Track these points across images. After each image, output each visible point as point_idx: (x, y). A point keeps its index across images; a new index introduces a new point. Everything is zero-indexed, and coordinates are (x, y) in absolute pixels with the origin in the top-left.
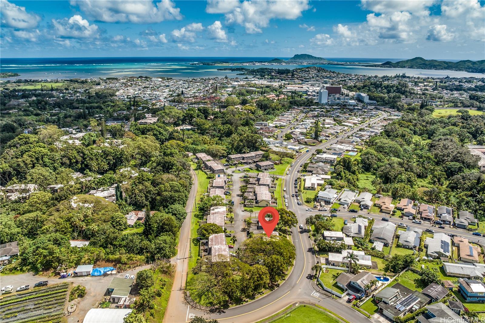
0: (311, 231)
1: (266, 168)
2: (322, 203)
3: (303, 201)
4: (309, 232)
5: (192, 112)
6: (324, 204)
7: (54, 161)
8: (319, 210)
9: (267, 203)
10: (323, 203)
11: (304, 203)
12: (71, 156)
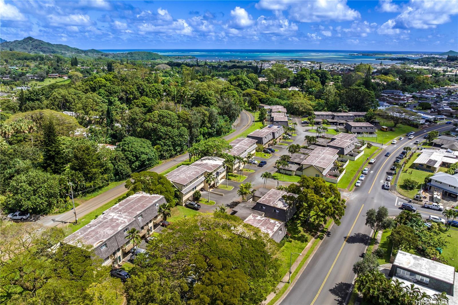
0: (377, 243)
1: (360, 130)
2: (435, 193)
3: (398, 184)
4: (370, 244)
5: (304, 73)
6: (439, 197)
7: (110, 93)
8: (424, 207)
9: (318, 173)
10: (437, 195)
11: (398, 187)
12: (129, 91)
